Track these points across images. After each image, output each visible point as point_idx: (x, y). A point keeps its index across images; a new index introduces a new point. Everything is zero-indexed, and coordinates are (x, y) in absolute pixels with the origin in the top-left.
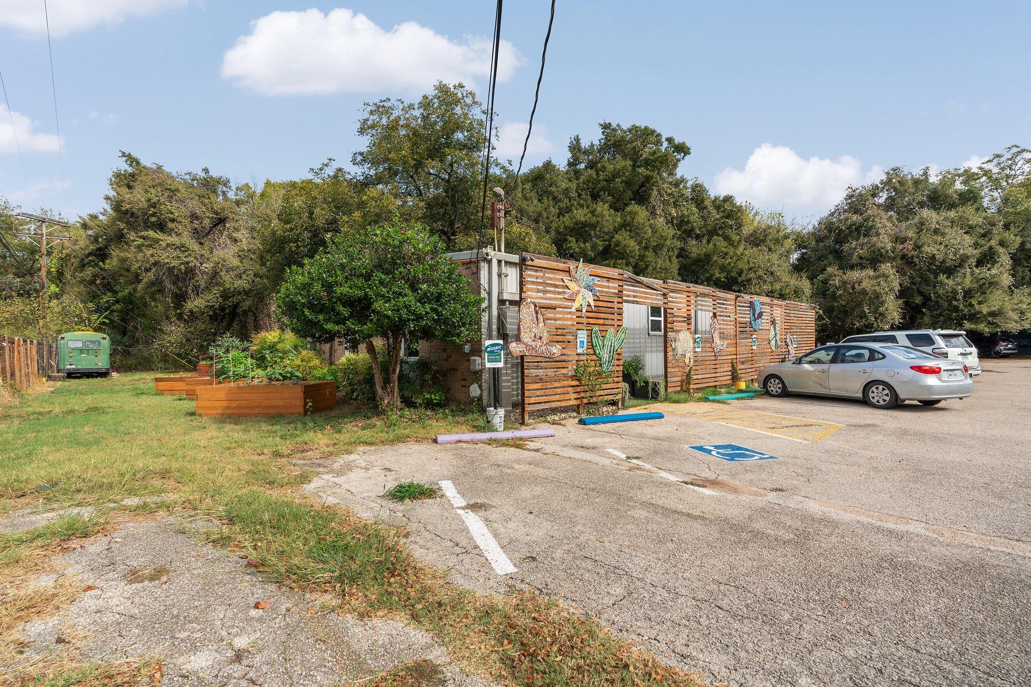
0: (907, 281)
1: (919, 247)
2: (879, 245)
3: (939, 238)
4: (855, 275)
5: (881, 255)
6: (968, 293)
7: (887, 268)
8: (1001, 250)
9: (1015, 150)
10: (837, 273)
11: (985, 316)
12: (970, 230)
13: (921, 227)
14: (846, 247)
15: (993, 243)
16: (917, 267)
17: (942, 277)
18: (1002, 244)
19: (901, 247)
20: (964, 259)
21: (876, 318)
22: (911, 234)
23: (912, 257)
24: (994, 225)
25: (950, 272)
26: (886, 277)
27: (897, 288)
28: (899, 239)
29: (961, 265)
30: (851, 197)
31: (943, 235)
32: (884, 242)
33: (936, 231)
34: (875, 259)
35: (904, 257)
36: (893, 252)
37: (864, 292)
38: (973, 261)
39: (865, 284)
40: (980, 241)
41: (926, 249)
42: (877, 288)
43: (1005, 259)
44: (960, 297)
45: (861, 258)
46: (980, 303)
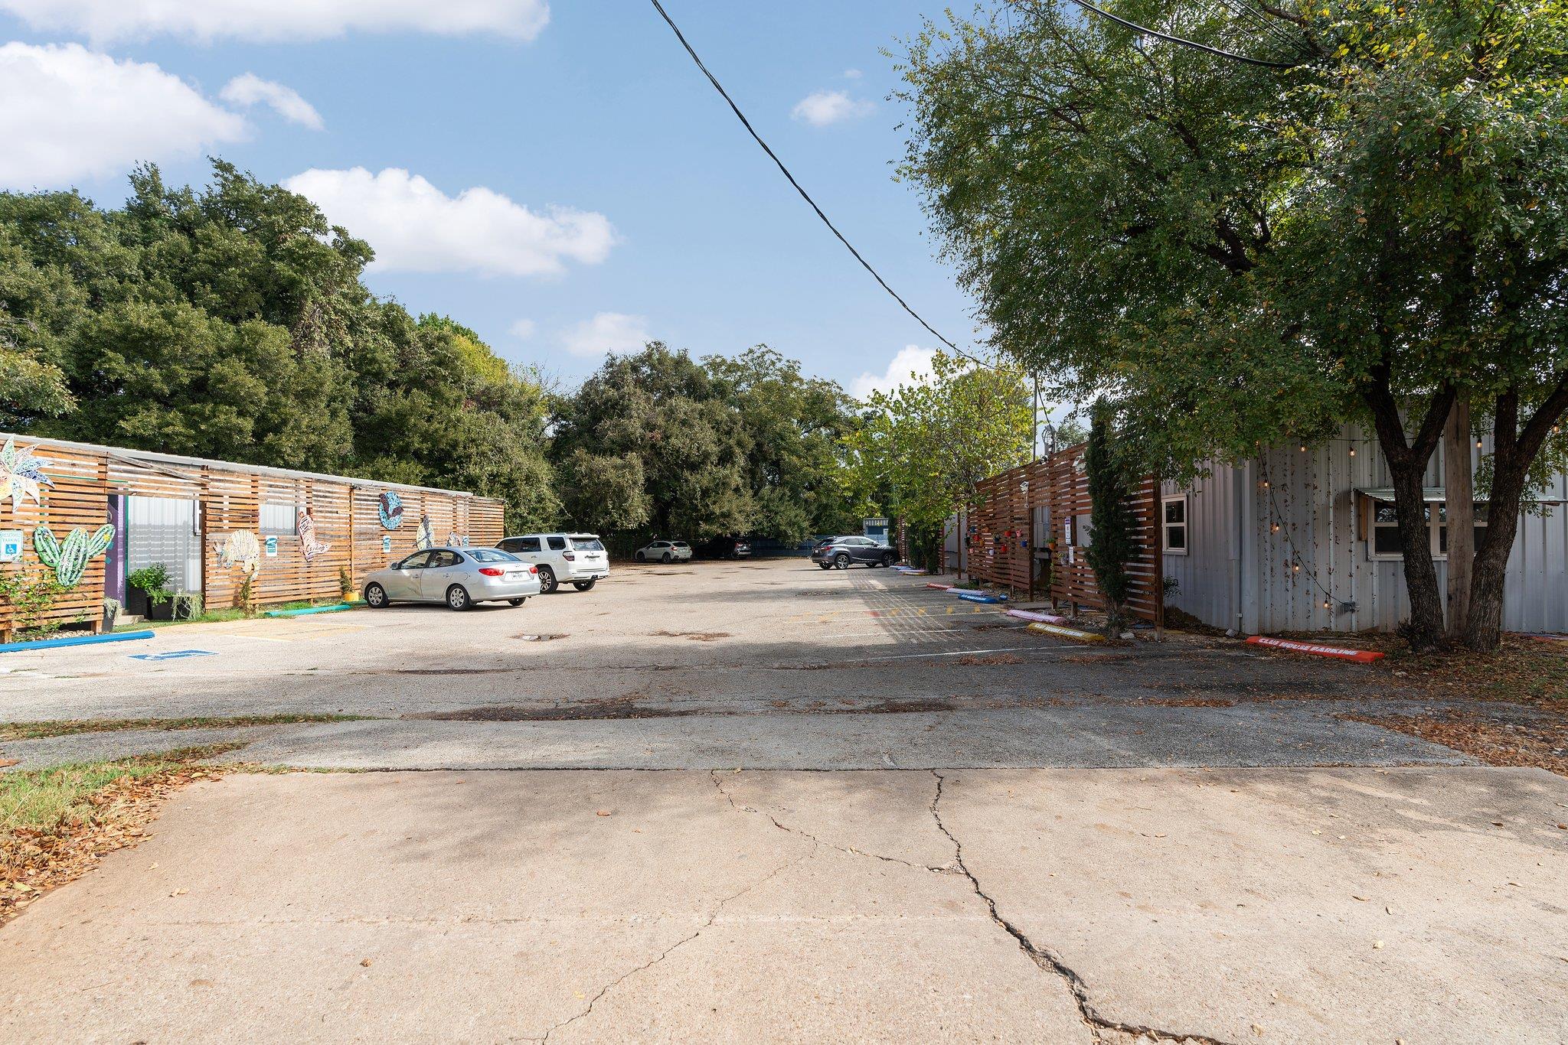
0: (655, 475)
1: (668, 438)
2: (631, 429)
3: (686, 430)
4: (600, 462)
5: (632, 442)
6: (705, 493)
7: (633, 457)
8: (737, 450)
9: (763, 349)
10: (584, 456)
11: (718, 517)
12: (716, 426)
13: (670, 414)
14: (599, 427)
15: (732, 442)
16: (665, 459)
17: (687, 473)
18: (739, 444)
19: (650, 435)
20: (706, 455)
21: (621, 515)
22: (660, 421)
23: (661, 448)
24: (735, 423)
25: (694, 467)
26: (632, 467)
27: (641, 479)
28: (649, 426)
29: (703, 462)
30: (612, 365)
31: (691, 426)
32: (634, 427)
33: (684, 423)
34: (625, 446)
35: (653, 446)
36: (642, 440)
37: (608, 483)
38: (714, 458)
39: (611, 475)
40: (724, 439)
41: (673, 440)
42: (621, 480)
43: (741, 461)
44: (699, 494)
45: (613, 442)
46: (714, 503)
